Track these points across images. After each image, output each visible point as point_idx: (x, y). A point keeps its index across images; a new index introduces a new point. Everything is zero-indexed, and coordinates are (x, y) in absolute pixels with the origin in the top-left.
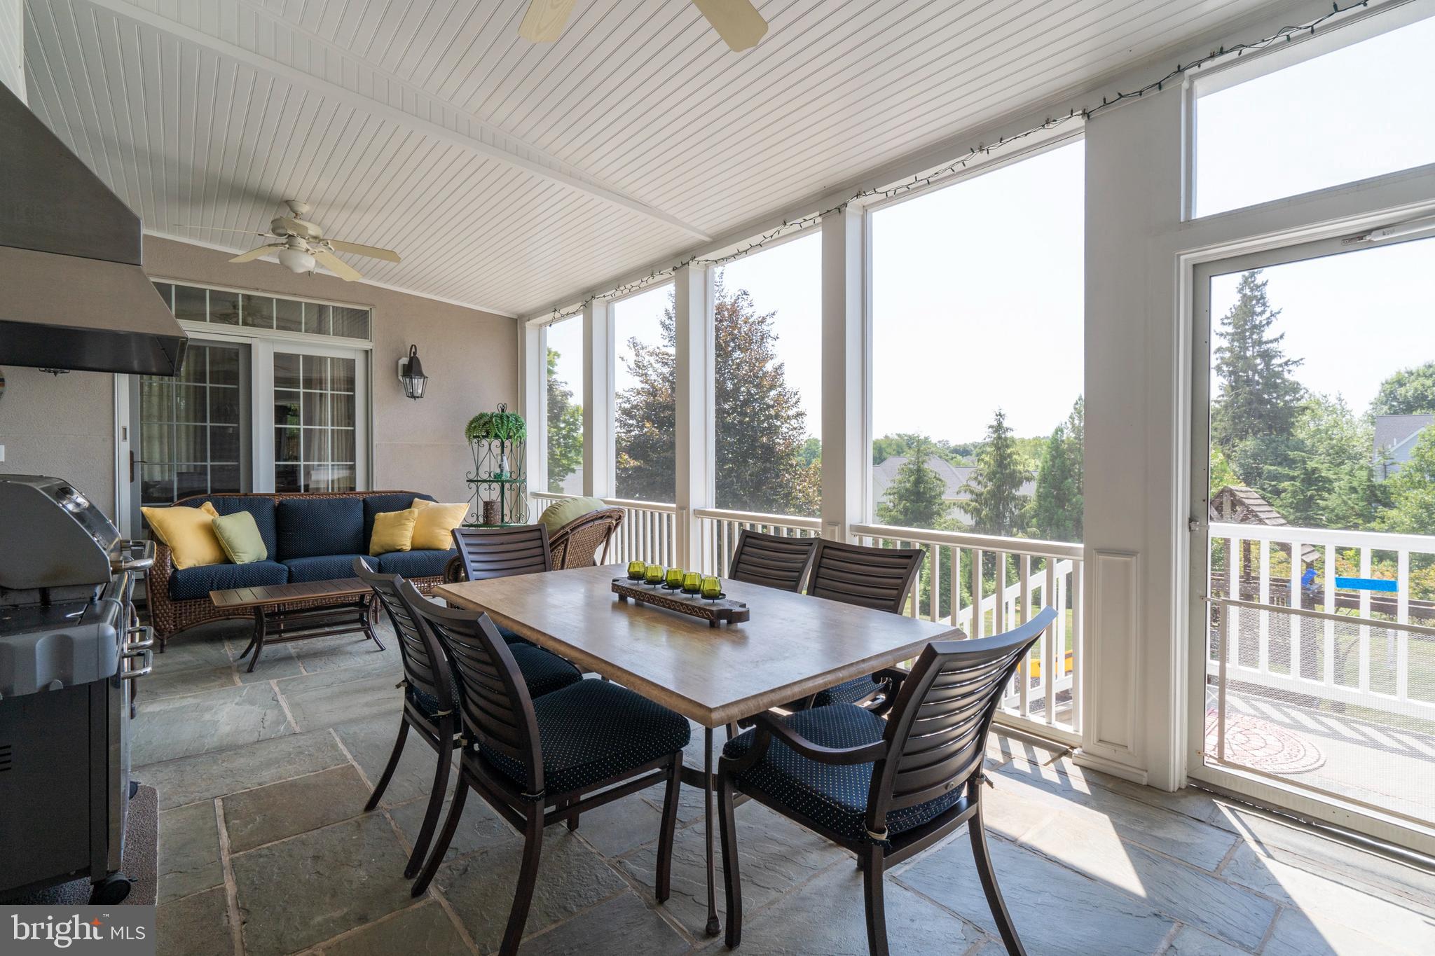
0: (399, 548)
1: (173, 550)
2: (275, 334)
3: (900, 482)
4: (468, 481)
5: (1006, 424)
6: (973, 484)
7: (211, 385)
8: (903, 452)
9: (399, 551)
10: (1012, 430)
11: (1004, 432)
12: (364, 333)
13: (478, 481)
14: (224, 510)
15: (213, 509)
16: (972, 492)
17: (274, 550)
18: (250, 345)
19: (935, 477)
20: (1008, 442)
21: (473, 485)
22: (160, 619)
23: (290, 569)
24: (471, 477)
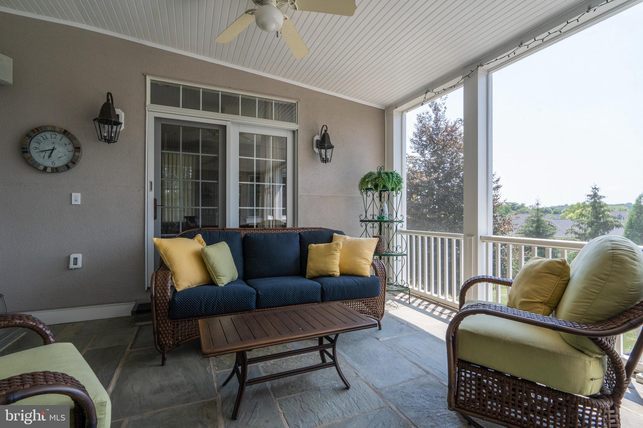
0: (332, 273)
1: (173, 274)
2: (240, 118)
3: (526, 227)
4: (361, 221)
5: (600, 193)
6: (577, 229)
7: (203, 181)
8: (509, 212)
9: (330, 276)
10: (604, 197)
11: (599, 199)
12: (292, 119)
13: (366, 221)
14: (210, 241)
15: (202, 240)
16: (576, 233)
17: (242, 272)
18: (225, 126)
19: (549, 224)
20: (601, 204)
21: (363, 224)
22: (162, 335)
23: (257, 292)
24: (363, 218)
